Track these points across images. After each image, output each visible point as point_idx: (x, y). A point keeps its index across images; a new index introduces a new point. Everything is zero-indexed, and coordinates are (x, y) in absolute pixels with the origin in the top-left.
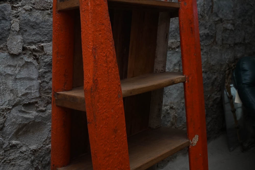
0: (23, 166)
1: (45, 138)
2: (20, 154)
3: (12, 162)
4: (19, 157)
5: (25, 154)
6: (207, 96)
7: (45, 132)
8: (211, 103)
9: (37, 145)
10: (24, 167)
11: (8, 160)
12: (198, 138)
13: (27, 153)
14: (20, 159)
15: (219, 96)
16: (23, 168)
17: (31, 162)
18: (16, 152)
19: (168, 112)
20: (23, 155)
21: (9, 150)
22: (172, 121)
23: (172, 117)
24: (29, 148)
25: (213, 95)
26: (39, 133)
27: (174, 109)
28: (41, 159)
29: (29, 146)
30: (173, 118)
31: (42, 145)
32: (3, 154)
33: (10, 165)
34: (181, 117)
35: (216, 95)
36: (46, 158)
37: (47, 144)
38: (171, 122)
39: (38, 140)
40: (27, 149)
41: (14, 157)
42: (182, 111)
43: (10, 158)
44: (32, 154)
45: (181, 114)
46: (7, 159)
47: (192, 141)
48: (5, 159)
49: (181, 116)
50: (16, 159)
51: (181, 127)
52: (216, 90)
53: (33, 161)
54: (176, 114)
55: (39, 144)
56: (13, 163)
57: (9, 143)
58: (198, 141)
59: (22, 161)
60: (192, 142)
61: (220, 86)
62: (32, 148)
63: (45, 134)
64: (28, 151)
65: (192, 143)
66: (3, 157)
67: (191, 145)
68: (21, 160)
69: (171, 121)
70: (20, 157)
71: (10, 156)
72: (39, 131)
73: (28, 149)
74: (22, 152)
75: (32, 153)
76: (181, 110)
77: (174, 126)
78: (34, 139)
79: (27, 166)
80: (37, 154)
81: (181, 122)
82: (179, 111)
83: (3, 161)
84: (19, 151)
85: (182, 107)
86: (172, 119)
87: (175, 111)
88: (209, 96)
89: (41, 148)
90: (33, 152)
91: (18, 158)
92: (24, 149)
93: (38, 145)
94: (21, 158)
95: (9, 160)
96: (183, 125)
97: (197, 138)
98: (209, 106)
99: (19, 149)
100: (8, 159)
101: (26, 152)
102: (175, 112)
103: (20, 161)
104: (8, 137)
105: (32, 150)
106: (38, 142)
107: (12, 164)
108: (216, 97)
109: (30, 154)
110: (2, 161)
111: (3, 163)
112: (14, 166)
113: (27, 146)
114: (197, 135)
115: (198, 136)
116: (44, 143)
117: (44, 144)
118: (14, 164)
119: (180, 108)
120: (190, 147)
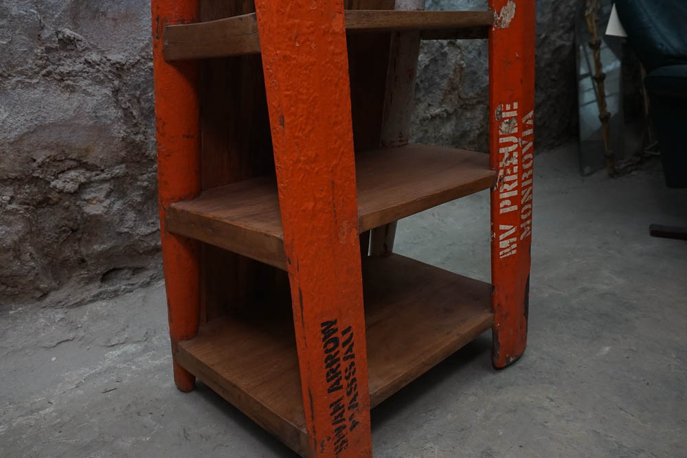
0: (94, 96)
1: (144, 40)
2: (85, 66)
3: (67, 80)
4: (82, 72)
5: (98, 71)
6: (540, 35)
7: (144, 26)
8: (548, 56)
9: (126, 54)
10: (97, 100)
11: (56, 74)
12: (514, 11)
13: (103, 68)
14: (85, 78)
15: (568, 44)
16: (95, 102)
17: (113, 92)
18: (74, 59)
19: (443, 51)
20: (91, 70)
21: (56, 49)
22: (452, 77)
23: (453, 68)
24: (106, 57)
25: (553, 37)
26: (128, 24)
27: (459, 48)
28: (138, 93)
29: (106, 52)
30: (455, 71)
31: (138, 58)
32: (45, 55)
33: (63, 88)
34: (475, 73)
35: (560, 37)
36: (150, 94)
37: (149, 57)
38: (450, 79)
39: (127, 43)
40: (102, 59)
41: (71, 69)
42: (477, 57)
43: (62, 70)
44: (114, 73)
45: (473, 64)
46: (55, 70)
47: (499, 14)
48: (49, 68)
49: (473, 69)
50: (76, 76)
51: (471, 98)
52: (561, 25)
53: (117, 91)
54: (462, 62)
55: (130, 53)
56: (69, 82)
57: (57, 33)
58: (513, 17)
59: (90, 85)
60: (499, 18)
61: (572, 16)
62: (113, 59)
63: (145, 30)
64: (104, 64)
65: (500, 21)
66: (44, 62)
67: (497, 24)
68: (90, 82)
69: (450, 76)
70: (85, 72)
71: (60, 65)
72: (130, 21)
73: (105, 60)
74: (90, 63)
75: (114, 70)
76: (474, 53)
77: (456, 92)
78: (118, 39)
79: (104, 99)
80: (127, 76)
81: (472, 87)
82: (471, 56)
83: (44, 72)
84: (83, 59)
85: (477, 48)
86: (451, 72)
87: (461, 53)
88: (543, 36)
89: (136, 63)
90: (117, 68)
91: (80, 74)
92: (95, 57)
93: (128, 55)
94: (88, 76)
95: (59, 75)
96: (477, 94)
97: (511, 10)
98: (542, 64)
99: (82, 55)
100: (57, 71)
101: (98, 65)
102: (459, 56)
103: (87, 82)
104: (53, 15)
105: (114, 64)
106: (128, 48)
107: (68, 86)
108: (559, 43)
109: (110, 71)
110: (41, 70)
111: (44, 76)
112: (71, 92)
113: (103, 52)
114: (512, 2)
115: (514, 6)
116: (144, 54)
117: (143, 57)
118: (73, 86)
119: (473, 49)
120: (494, 29)
